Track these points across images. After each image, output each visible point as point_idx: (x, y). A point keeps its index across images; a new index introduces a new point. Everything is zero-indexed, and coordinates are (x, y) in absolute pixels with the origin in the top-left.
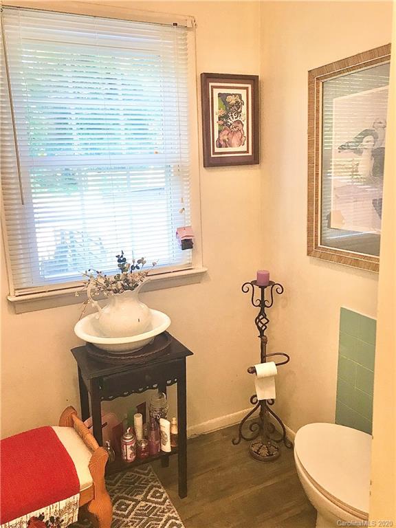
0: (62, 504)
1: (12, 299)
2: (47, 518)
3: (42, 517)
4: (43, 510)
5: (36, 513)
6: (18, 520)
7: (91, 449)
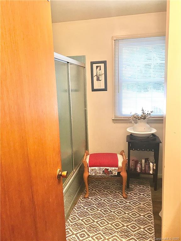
0: (113, 168)
1: (113, 118)
2: (109, 170)
3: (108, 169)
4: (108, 168)
5: (107, 168)
6: (103, 167)
7: (123, 159)
